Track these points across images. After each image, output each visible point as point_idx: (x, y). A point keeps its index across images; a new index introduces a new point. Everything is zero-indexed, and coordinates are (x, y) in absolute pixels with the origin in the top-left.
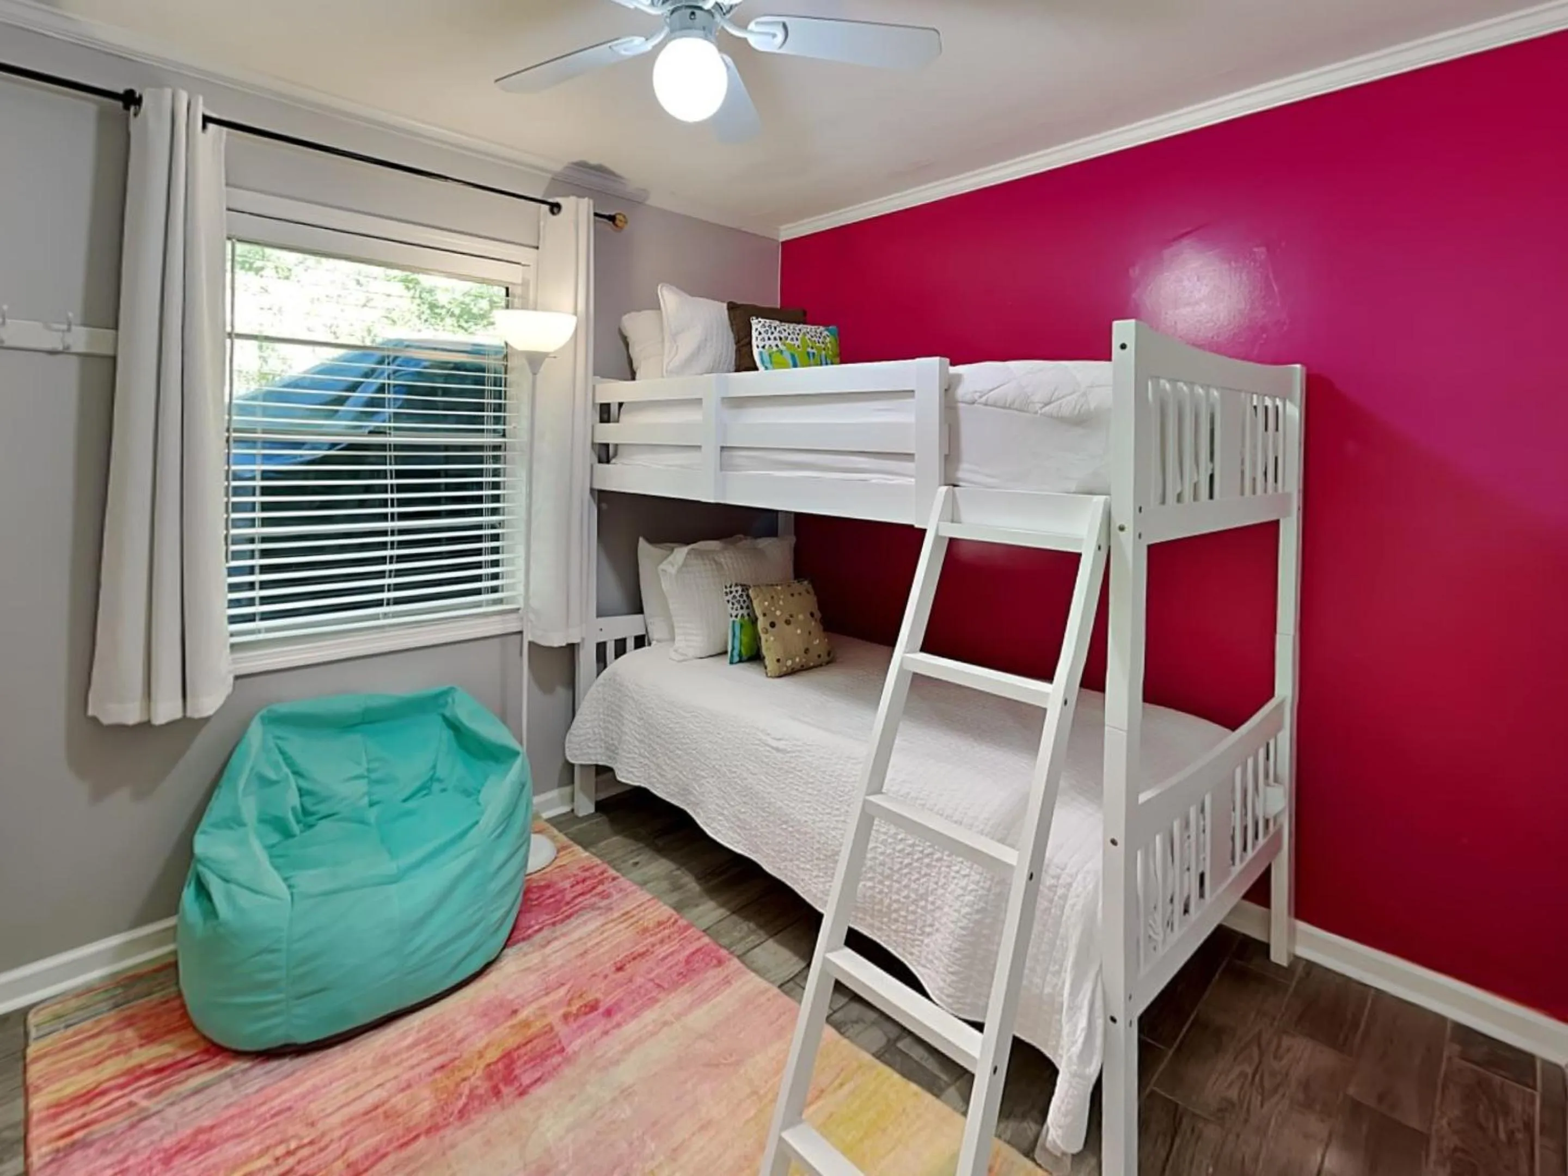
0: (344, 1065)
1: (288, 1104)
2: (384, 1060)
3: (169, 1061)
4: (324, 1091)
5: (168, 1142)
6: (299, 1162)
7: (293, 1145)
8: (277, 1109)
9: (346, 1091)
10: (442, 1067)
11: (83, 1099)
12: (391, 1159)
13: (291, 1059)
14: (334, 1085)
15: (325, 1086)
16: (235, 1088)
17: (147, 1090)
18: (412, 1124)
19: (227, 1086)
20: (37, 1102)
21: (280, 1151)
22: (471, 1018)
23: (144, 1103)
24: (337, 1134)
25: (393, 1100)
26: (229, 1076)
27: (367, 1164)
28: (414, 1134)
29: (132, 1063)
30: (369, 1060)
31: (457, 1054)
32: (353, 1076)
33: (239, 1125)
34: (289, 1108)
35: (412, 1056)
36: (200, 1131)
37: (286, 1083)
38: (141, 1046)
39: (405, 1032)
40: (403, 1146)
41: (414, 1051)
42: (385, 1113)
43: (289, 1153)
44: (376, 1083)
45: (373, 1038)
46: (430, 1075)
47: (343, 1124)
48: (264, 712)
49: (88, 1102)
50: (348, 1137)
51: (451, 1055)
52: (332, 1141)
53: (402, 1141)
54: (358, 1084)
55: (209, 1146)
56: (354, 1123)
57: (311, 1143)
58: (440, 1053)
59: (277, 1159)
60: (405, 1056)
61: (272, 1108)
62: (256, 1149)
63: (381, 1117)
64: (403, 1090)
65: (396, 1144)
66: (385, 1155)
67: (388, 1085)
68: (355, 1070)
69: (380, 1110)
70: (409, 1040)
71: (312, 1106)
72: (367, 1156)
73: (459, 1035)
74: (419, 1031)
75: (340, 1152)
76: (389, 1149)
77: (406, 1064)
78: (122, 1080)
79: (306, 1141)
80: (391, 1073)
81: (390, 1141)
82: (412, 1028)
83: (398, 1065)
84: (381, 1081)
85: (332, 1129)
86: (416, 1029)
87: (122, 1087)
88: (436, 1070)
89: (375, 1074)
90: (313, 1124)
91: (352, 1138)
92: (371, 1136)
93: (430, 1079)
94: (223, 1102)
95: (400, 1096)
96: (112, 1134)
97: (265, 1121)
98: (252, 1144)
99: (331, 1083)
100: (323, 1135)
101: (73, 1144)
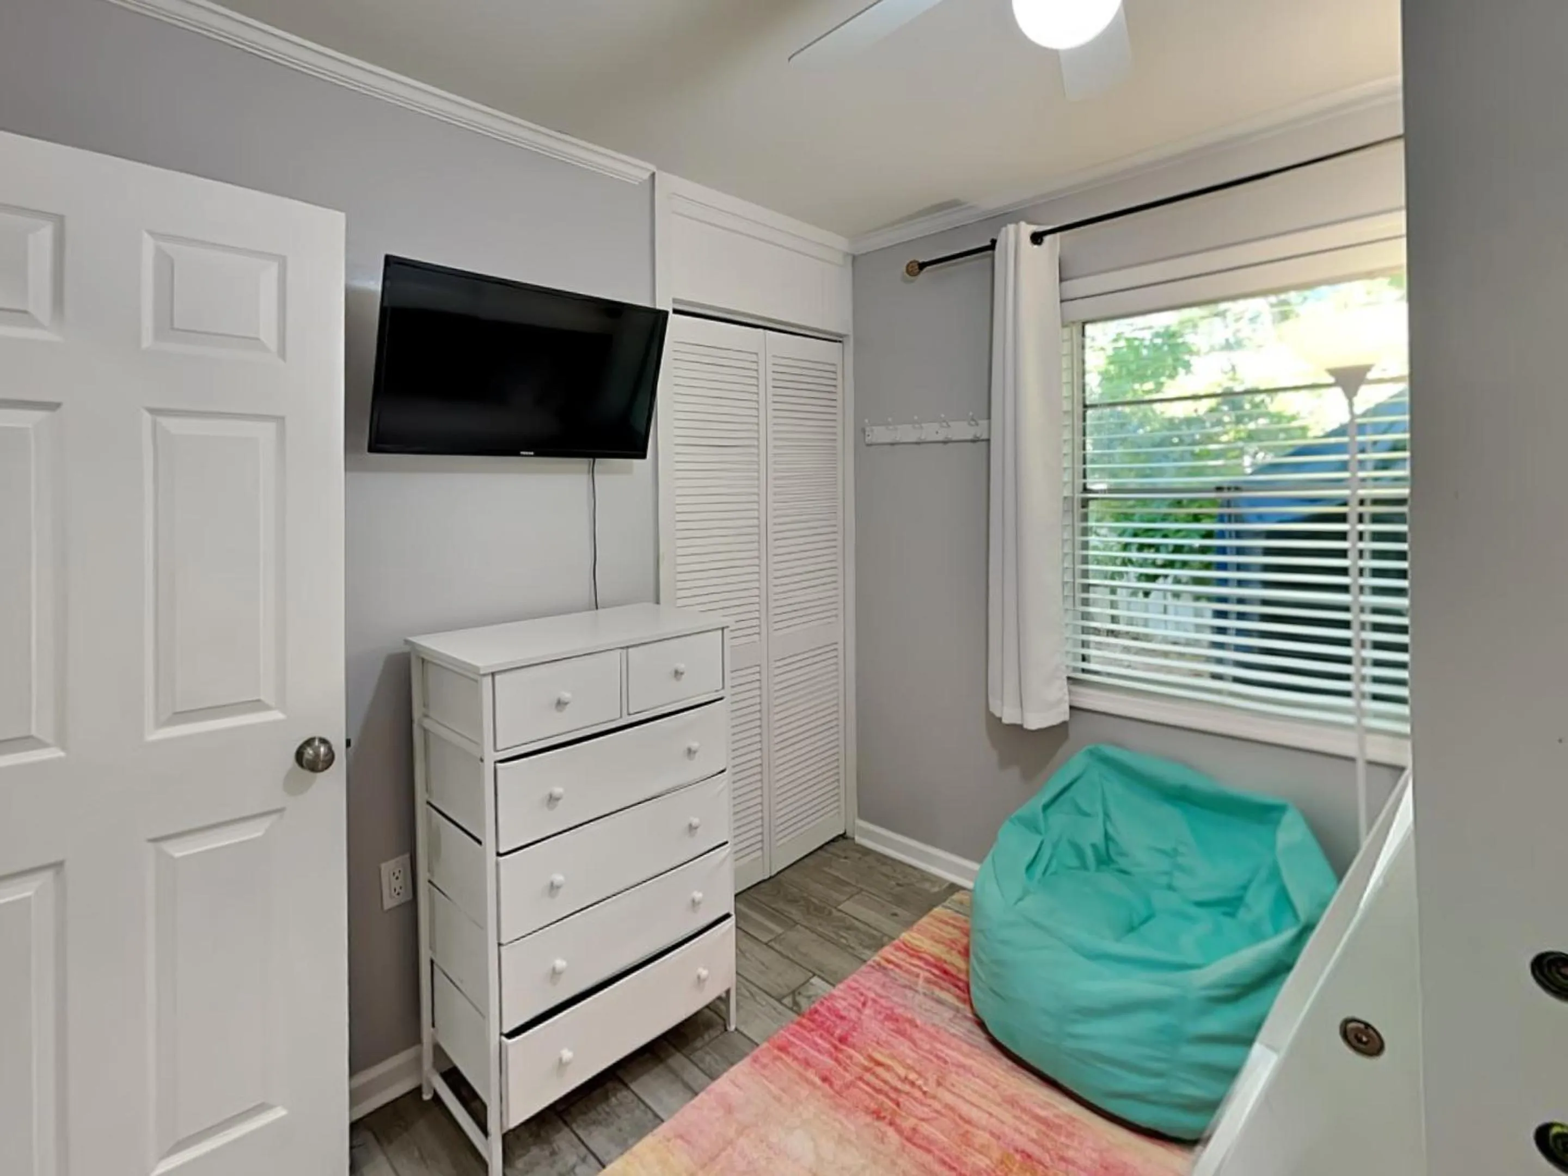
0: (996, 1076)
1: (948, 1059)
2: (1012, 1102)
3: (954, 972)
4: (970, 1076)
5: (899, 1011)
6: (907, 1094)
7: (920, 1082)
8: (943, 1055)
9: (976, 1092)
10: (1029, 1156)
11: (912, 952)
12: (927, 1158)
13: (986, 1039)
14: (977, 1080)
15: (973, 1075)
16: (951, 1020)
17: (932, 977)
18: (964, 1159)
19: (948, 1014)
20: (905, 936)
21: (912, 1076)
22: (1095, 1156)
23: (921, 981)
24: (937, 1105)
25: (981, 1132)
26: (957, 1010)
27: (920, 1142)
28: (955, 1165)
29: (945, 956)
30: (1010, 1091)
31: (1049, 1163)
32: (990, 1088)
33: (922, 1040)
34: (946, 1062)
35: (1027, 1124)
36: (912, 1022)
37: (965, 1048)
38: (959, 952)
39: (1049, 1104)
40: (944, 1163)
41: (1034, 1123)
42: (967, 1132)
43: (912, 1084)
44: (990, 1110)
45: (1029, 1082)
46: (1017, 1151)
47: (947, 1106)
48: (1091, 747)
49: (912, 956)
50: (935, 1115)
51: (1046, 1158)
52: (930, 1106)
53: (947, 1159)
54: (984, 1097)
55: (901, 1033)
56: (950, 1114)
57: (925, 1093)
58: (1043, 1147)
59: (906, 1078)
60: (1026, 1118)
61: (942, 1051)
62: (909, 1061)
63: (961, 1131)
64: (992, 1134)
65: (942, 1155)
66: (929, 1151)
67: (993, 1120)
68: (995, 1087)
69: (967, 1127)
70: (1043, 1113)
71: (954, 1076)
72: (926, 1138)
73: (1070, 1154)
74: (1057, 1116)
75: (923, 1116)
76: (937, 1152)
77: (1018, 1123)
78: (931, 960)
79: (925, 1089)
80: (1008, 1118)
81: (943, 1149)
82: (1057, 1108)
83: (1015, 1117)
84: (994, 1113)
85: (940, 1101)
86: (1055, 1111)
87: (927, 962)
88: (1023, 1153)
89: (999, 1105)
90: (939, 1084)
91: (936, 1119)
92: (942, 1132)
93: (1012, 1151)
94: (936, 1020)
95: (987, 1136)
96: (896, 980)
97: (931, 1053)
98: (910, 1056)
99: (978, 1077)
100: (934, 1097)
101: (885, 968)
